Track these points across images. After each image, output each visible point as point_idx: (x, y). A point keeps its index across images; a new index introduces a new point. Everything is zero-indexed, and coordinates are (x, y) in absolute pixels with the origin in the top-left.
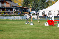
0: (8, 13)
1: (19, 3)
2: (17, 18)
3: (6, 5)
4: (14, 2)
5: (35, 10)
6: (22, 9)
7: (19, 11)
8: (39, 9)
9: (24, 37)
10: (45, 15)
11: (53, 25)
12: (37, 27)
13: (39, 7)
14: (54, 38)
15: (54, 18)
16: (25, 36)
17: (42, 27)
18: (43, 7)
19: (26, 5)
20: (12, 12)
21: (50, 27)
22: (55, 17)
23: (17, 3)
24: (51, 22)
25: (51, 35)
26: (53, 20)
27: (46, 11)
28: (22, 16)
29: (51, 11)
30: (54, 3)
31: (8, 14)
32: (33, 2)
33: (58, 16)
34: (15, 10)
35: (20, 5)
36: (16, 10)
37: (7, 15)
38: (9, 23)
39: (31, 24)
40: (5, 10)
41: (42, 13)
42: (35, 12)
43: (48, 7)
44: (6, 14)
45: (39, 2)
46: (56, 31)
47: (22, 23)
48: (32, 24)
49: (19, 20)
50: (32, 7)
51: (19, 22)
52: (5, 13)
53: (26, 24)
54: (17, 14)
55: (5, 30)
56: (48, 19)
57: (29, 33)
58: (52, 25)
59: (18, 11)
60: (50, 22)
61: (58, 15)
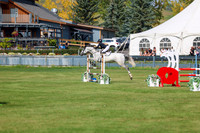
0: (23, 44)
1: (61, 9)
2: (53, 60)
3: (17, 18)
4: (44, 5)
5: (117, 33)
6: (70, 30)
7: (62, 38)
8: (128, 32)
9: (77, 126)
10: (151, 51)
11: (178, 85)
12: (123, 93)
13: (130, 24)
14: (178, 130)
15: (180, 60)
16: (80, 123)
17: (137, 91)
18: (142, 22)
19: (85, 15)
20: (39, 40)
21: (165, 91)
22: (182, 58)
23: (54, 10)
24: (170, 74)
25: (168, 120)
26: (177, 69)
27: (154, 36)
28: (72, 53)
29: (169, 38)
30: (178, 12)
31: (24, 46)
32: (110, 7)
33: (192, 54)
34: (46, 35)
35: (66, 18)
36: (49, 34)
37: (22, 52)
38: (28, 77)
39: (102, 82)
40: (14, 33)
41: (141, 45)
42: (114, 39)
43: (159, 24)
44: (16, 49)
45: (129, 6)
46: (185, 107)
47: (72, 77)
48: (105, 80)
49: (60, 69)
50: (106, 24)
51: (60, 74)
52: (13, 44)
53: (85, 80)
54: (54, 47)
55: (12, 103)
56: (159, 65)
57: (95, 113)
58: (174, 85)
59: (57, 38)
60: (167, 75)
61: (193, 50)
